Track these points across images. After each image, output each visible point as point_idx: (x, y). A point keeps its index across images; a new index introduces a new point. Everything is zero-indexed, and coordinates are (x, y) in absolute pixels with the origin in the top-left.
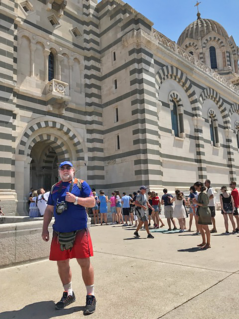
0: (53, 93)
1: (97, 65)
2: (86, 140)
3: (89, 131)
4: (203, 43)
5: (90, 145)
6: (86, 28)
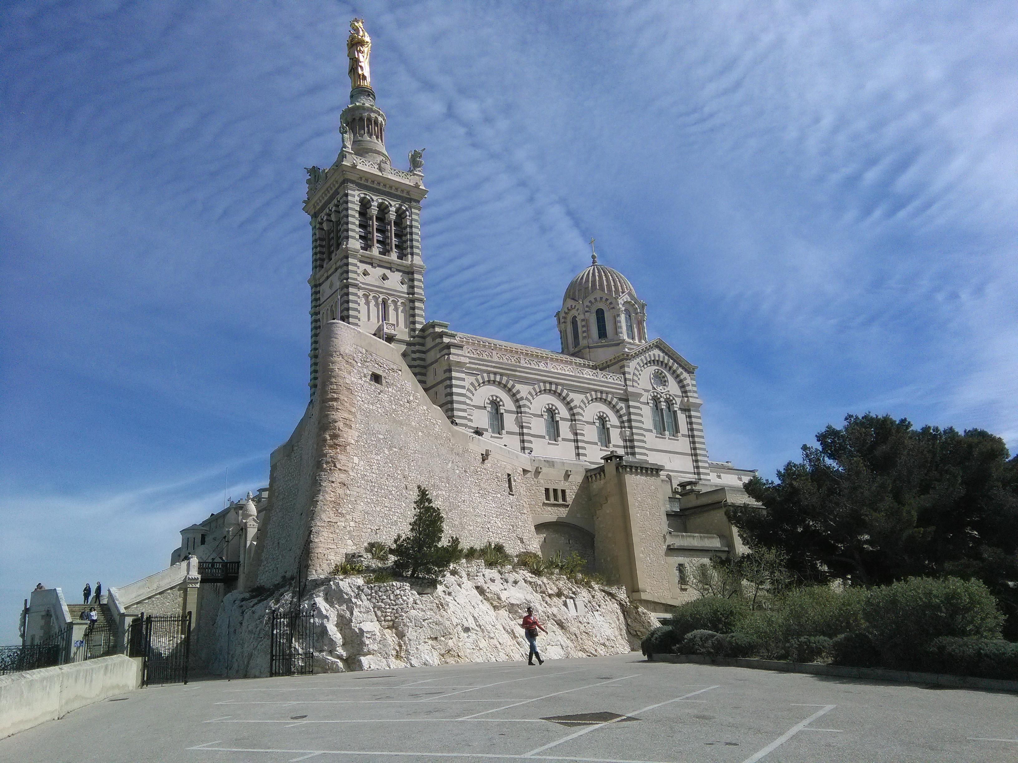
4: (585, 306)
6: (413, 348)
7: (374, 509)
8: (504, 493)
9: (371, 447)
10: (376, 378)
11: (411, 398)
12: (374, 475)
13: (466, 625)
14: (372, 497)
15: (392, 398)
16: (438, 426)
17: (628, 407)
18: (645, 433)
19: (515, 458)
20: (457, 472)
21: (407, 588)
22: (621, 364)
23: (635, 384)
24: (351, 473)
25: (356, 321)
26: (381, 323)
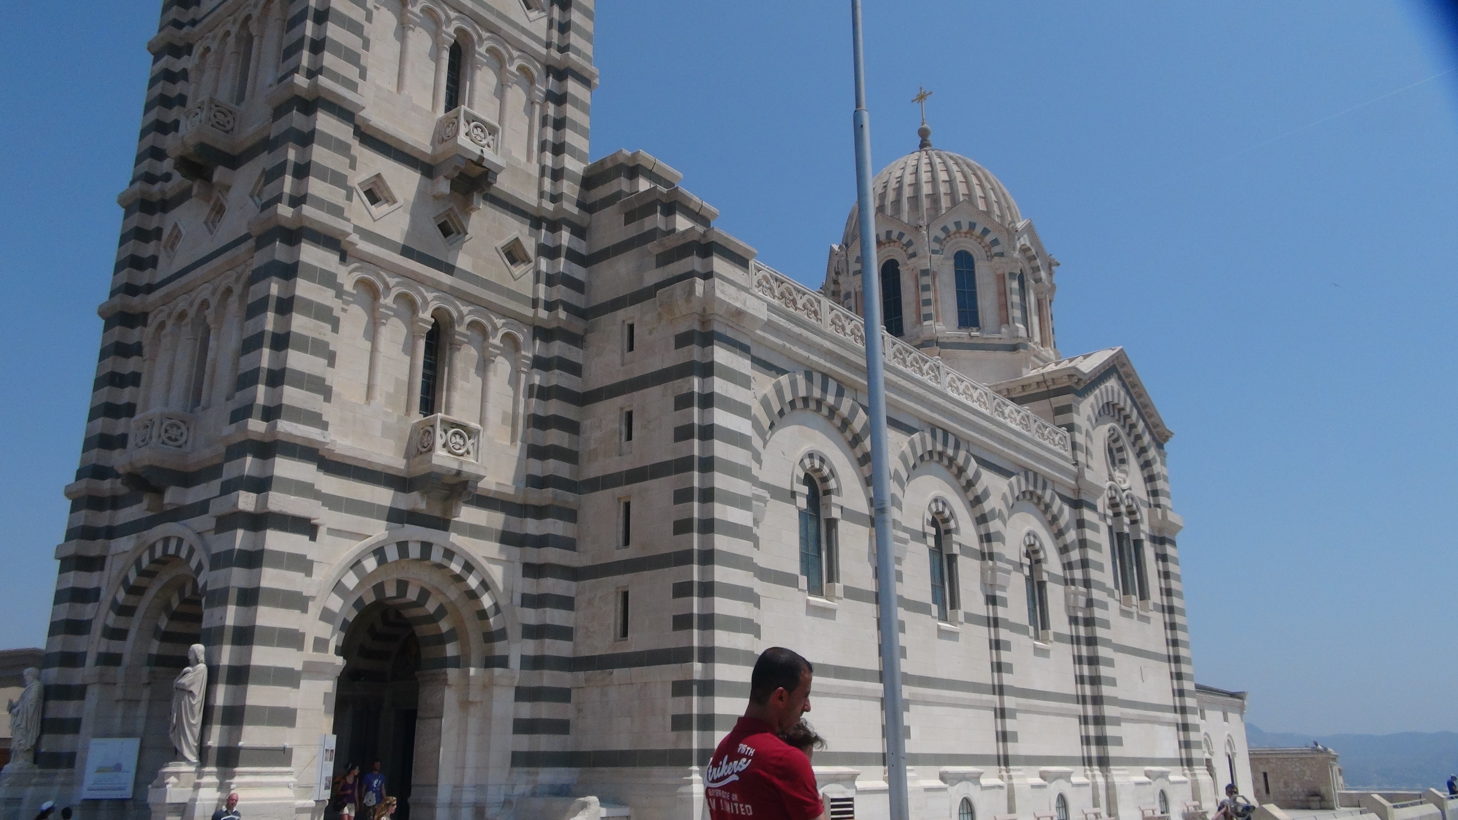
0: (435, 461)
1: (573, 354)
2: (517, 599)
3: (532, 570)
4: (931, 239)
5: (531, 616)
6: (548, 237)
17: (1082, 524)
22: (1059, 400)
23: (1089, 461)
26: (441, 113)
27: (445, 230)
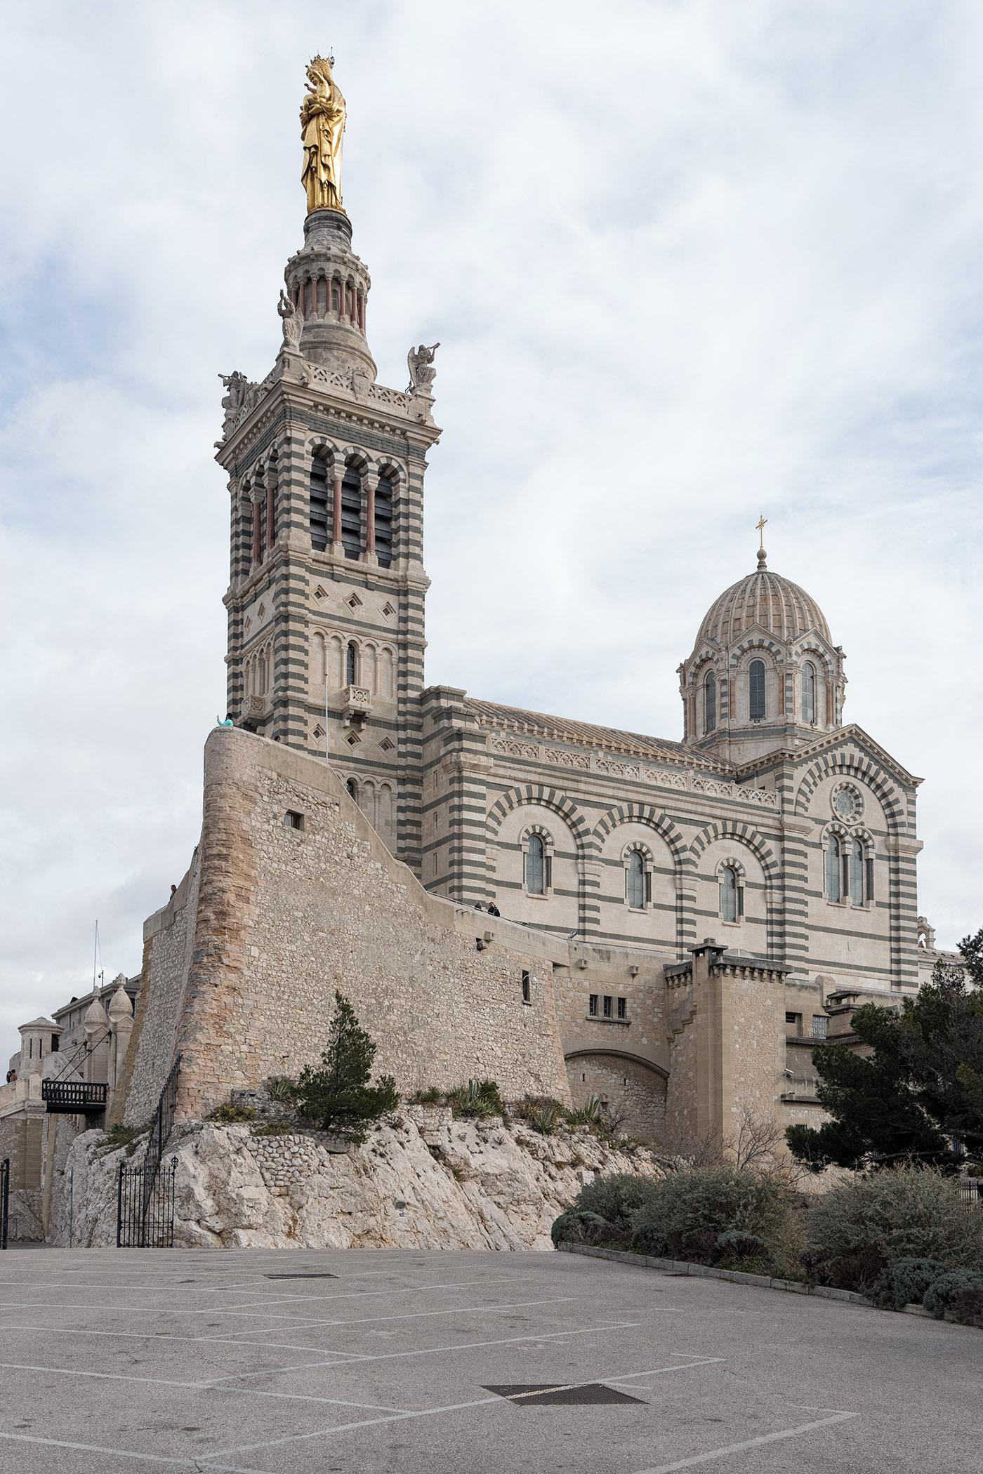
1: (416, 790)
6: (402, 734)
7: (281, 1026)
8: (513, 1002)
9: (281, 932)
10: (296, 819)
11: (355, 850)
12: (284, 975)
13: (401, 1198)
14: (279, 1009)
15: (321, 852)
16: (399, 895)
17: (783, 851)
18: (807, 898)
19: (540, 945)
20: (430, 968)
21: (309, 1144)
22: (778, 771)
23: (800, 810)
24: (246, 972)
25: (301, 684)
26: (345, 686)
27: (351, 741)
